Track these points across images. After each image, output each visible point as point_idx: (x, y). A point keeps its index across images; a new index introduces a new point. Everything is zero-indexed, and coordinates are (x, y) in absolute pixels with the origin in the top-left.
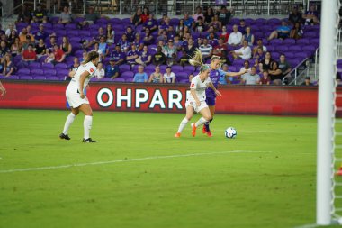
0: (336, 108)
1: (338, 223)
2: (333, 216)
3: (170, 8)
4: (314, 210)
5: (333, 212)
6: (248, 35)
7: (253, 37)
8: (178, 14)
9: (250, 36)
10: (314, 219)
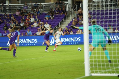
0: (89, 40)
1: (92, 75)
2: (90, 73)
3: (7, 11)
4: (84, 72)
5: (90, 72)
6: (36, 19)
7: (38, 19)
8: (10, 12)
9: (37, 19)
10: (84, 75)
